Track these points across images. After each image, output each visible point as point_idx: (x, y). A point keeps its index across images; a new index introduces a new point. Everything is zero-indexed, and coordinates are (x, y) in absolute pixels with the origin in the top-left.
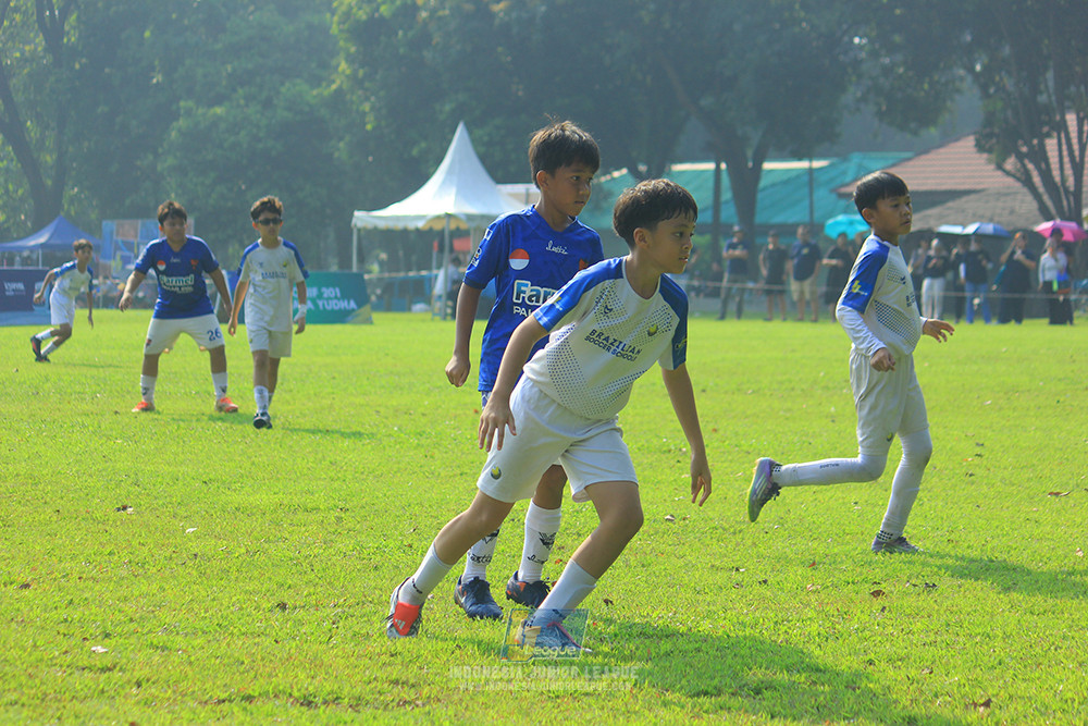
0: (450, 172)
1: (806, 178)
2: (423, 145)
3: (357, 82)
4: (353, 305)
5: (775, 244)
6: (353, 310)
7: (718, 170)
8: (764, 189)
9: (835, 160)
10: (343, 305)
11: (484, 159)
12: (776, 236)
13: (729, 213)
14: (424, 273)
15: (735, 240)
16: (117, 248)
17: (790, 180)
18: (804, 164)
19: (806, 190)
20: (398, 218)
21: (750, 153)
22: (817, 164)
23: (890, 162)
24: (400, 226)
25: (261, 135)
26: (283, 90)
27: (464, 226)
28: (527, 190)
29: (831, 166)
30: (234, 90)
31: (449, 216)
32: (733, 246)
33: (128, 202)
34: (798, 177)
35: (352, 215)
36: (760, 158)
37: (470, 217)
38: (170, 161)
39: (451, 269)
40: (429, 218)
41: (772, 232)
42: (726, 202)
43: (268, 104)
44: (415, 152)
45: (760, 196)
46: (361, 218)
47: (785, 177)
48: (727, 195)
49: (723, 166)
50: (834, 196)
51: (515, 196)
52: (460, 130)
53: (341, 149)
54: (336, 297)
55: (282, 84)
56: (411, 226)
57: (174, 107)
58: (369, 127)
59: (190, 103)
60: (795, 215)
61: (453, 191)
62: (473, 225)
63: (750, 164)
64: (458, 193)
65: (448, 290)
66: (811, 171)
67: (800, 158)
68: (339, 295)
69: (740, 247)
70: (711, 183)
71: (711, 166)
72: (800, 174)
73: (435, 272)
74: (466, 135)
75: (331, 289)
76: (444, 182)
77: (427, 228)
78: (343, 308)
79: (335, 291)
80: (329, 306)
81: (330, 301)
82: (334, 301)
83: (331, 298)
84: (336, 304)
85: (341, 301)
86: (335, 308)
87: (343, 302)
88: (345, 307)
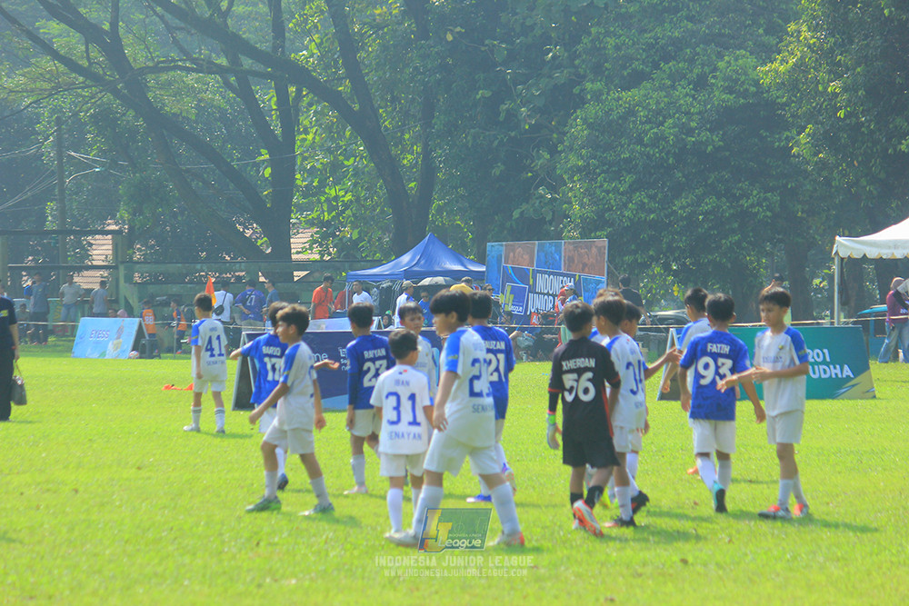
3: (824, 55)
4: (847, 371)
6: (848, 378)
10: (834, 371)
16: (507, 278)
24: (899, 254)
25: (693, 124)
26: (721, 64)
30: (656, 66)
33: (516, 214)
35: (833, 242)
38: (574, 160)
43: (701, 84)
46: (846, 246)
53: (802, 143)
54: (824, 362)
55: (720, 56)
57: (576, 90)
58: (841, 114)
59: (598, 85)
68: (828, 360)
78: (834, 376)
79: (824, 354)
80: (814, 373)
81: (816, 367)
82: (822, 367)
83: (818, 364)
84: (825, 371)
85: (832, 367)
86: (823, 376)
87: (835, 368)
88: (836, 374)
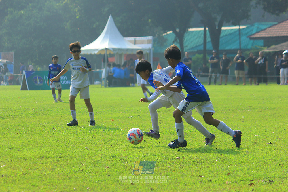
0: (107, 33)
1: (238, 33)
2: (97, 23)
5: (225, 57)
7: (205, 30)
8: (222, 37)
9: (249, 26)
11: (119, 29)
12: (225, 55)
13: (209, 46)
14: (98, 70)
15: (213, 56)
17: (232, 34)
18: (237, 27)
19: (238, 37)
20: (88, 50)
21: (217, 23)
22: (242, 27)
23: (269, 26)
24: (89, 53)
27: (112, 53)
28: (135, 39)
29: (247, 28)
30: (28, 4)
31: (106, 49)
32: (212, 58)
34: (235, 32)
36: (220, 26)
37: (114, 50)
39: (108, 68)
40: (99, 50)
41: (224, 53)
42: (209, 42)
43: (40, 9)
44: (94, 26)
45: (221, 40)
47: (231, 32)
48: (209, 39)
49: (207, 29)
50: (248, 39)
51: (130, 41)
52: (110, 18)
53: (68, 25)
54: (65, 80)
56: (93, 53)
57: (6, 11)
58: (77, 17)
59: (12, 9)
60: (234, 46)
61: (108, 40)
62: (115, 52)
63: (217, 28)
64: (110, 41)
65: (107, 76)
66: (240, 30)
67: (235, 26)
68: (66, 79)
69: (215, 58)
70: (203, 35)
71: (202, 29)
72: (236, 31)
73: (102, 70)
74: (112, 20)
75: (63, 77)
76: (104, 37)
77: (99, 53)
78: (68, 83)
79: (65, 78)
80: (63, 82)
81: (63, 81)
82: (65, 81)
83: (64, 80)
84: (65, 82)
85: (67, 81)
86: (65, 83)
87: (68, 81)
88: (69, 83)
